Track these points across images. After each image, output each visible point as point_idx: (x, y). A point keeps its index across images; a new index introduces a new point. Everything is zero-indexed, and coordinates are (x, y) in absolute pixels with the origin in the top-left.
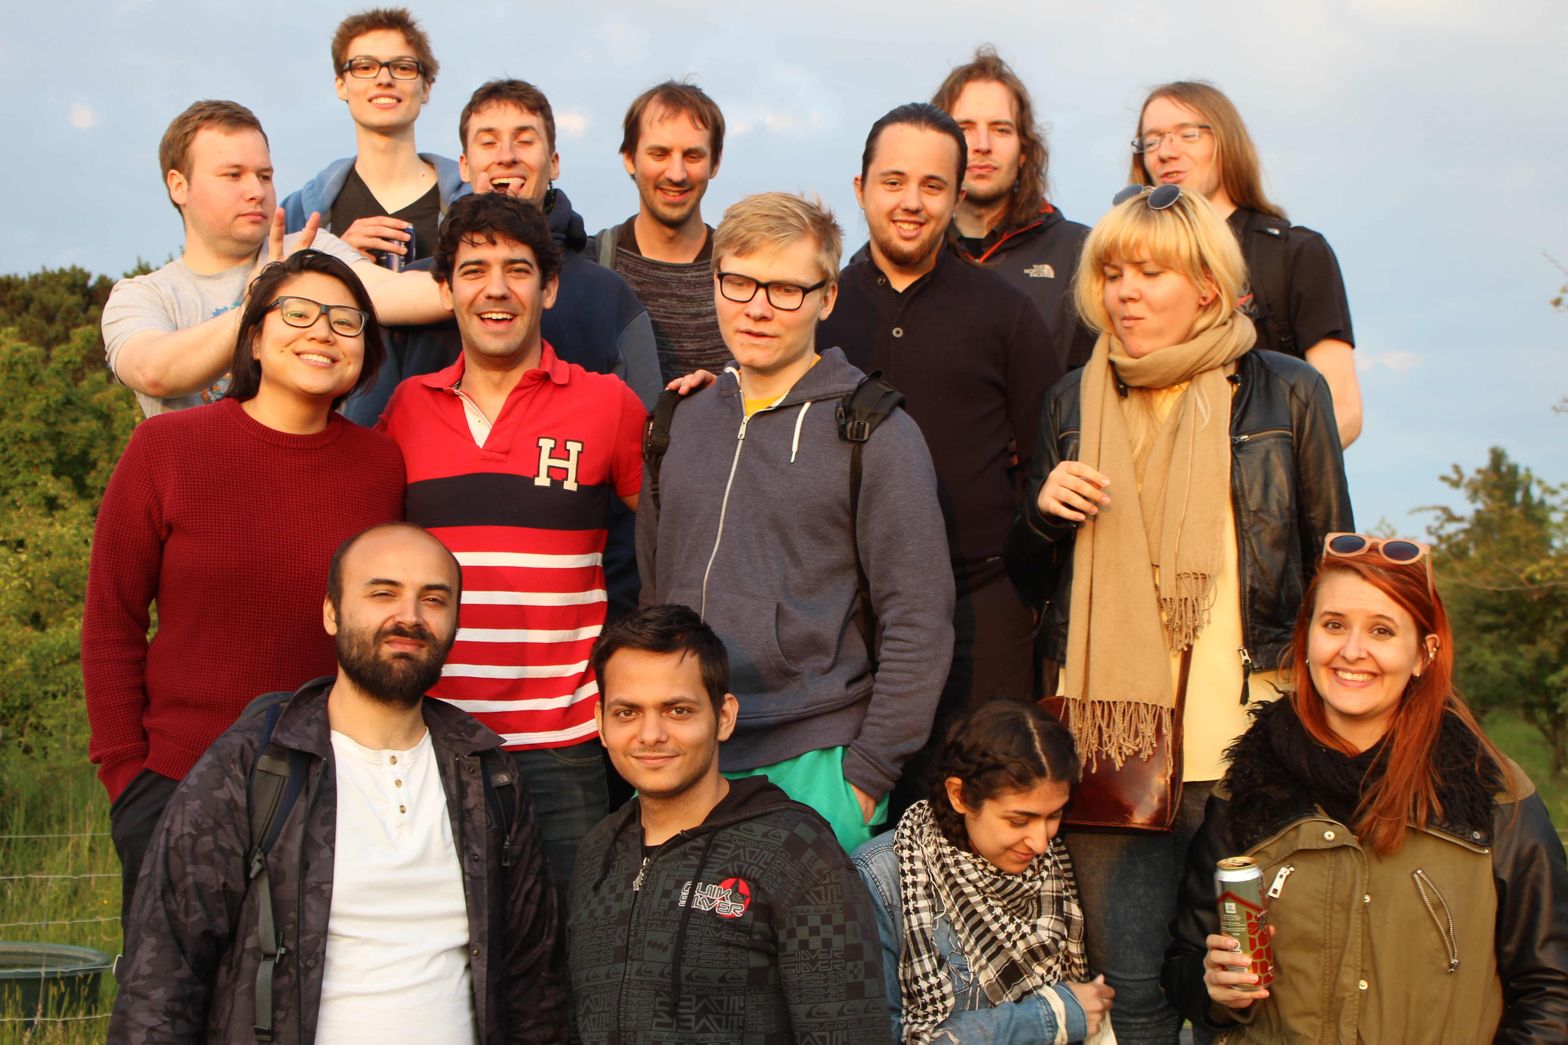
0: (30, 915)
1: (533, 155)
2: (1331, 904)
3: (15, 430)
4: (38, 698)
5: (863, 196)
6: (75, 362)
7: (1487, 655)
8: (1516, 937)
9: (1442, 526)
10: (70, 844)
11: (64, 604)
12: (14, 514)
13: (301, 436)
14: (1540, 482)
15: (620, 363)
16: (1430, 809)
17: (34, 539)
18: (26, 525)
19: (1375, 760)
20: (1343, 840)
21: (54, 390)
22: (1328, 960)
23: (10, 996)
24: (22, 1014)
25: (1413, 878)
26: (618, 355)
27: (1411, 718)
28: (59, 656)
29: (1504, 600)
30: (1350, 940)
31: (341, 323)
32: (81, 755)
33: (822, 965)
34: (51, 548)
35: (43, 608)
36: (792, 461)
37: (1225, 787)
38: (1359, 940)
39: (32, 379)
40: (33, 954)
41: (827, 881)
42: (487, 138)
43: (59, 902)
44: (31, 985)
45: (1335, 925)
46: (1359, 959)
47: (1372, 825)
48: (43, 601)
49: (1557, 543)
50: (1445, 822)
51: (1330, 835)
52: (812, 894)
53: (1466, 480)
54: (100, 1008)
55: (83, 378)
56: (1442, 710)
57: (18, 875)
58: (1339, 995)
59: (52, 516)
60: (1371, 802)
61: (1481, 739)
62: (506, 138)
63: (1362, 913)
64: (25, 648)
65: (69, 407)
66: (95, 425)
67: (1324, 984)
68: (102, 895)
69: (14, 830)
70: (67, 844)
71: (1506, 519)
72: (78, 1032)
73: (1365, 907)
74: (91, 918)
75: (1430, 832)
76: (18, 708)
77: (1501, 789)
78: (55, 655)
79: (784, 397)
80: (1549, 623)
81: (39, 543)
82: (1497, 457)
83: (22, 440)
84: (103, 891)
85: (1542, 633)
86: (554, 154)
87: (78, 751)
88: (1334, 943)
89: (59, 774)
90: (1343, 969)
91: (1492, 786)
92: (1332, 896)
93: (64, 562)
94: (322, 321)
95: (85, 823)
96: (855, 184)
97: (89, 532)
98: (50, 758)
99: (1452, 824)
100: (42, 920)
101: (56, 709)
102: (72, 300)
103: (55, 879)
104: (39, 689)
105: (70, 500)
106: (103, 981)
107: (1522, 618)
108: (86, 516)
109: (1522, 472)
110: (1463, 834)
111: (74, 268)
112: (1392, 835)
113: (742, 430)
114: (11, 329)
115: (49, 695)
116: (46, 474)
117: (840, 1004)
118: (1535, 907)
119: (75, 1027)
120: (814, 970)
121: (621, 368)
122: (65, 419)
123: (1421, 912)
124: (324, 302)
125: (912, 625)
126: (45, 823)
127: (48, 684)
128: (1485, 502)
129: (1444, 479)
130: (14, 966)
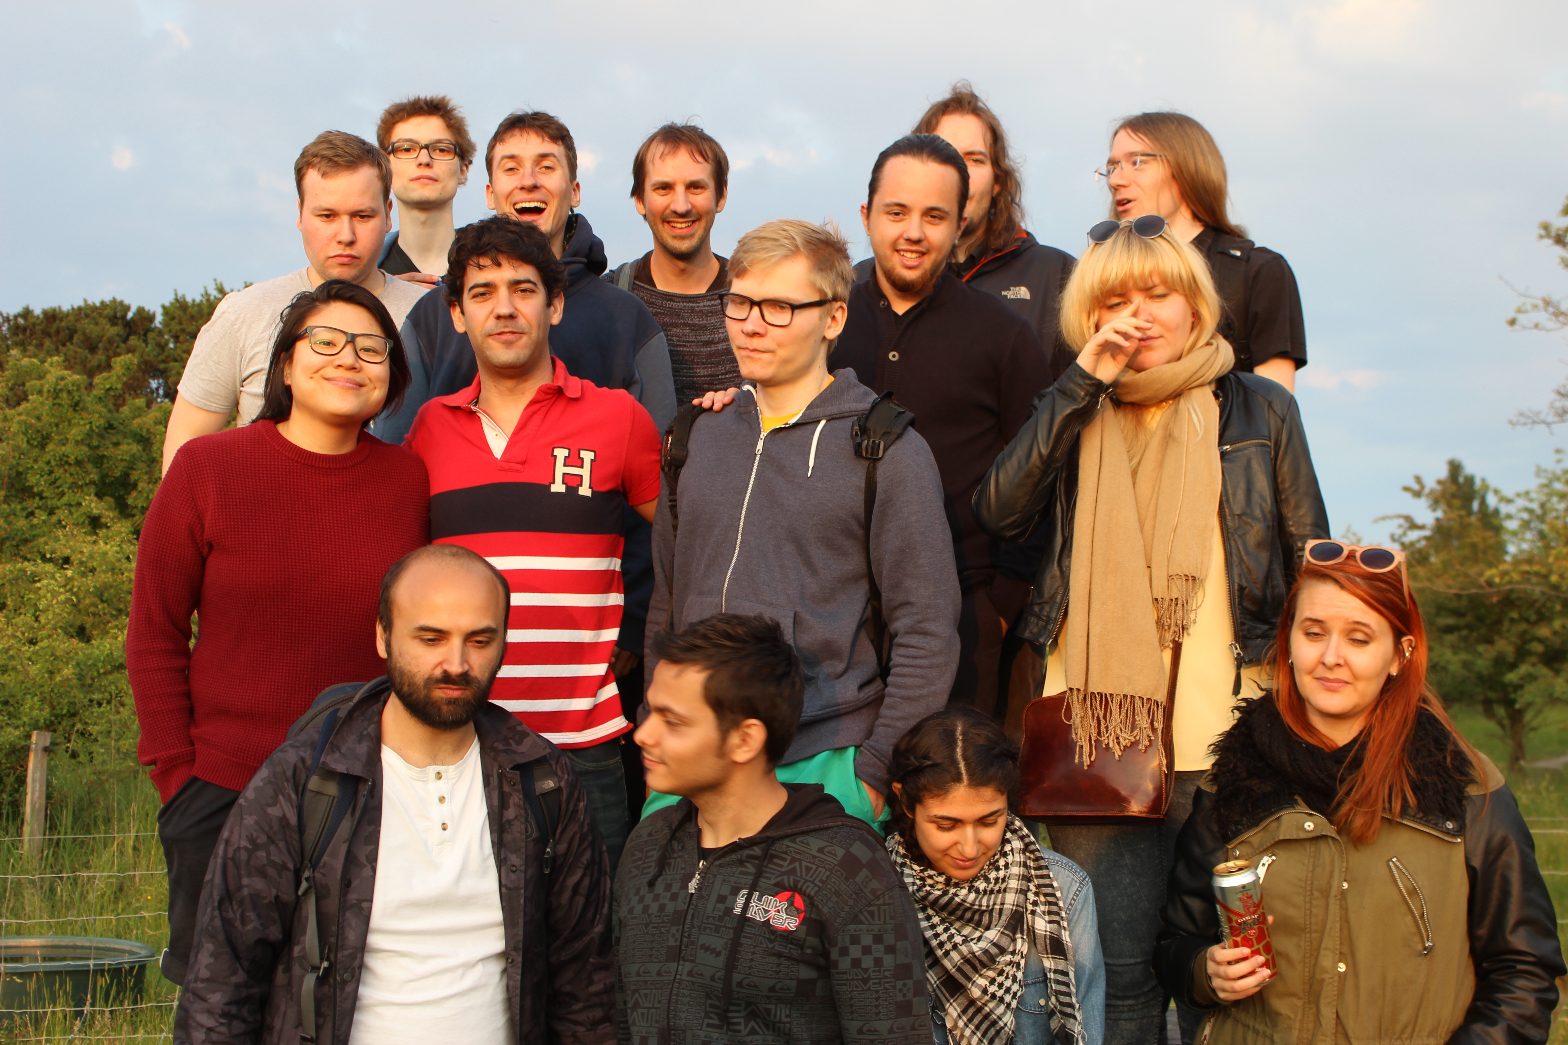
0: (79, 911)
1: (554, 181)
2: (1311, 890)
3: (61, 453)
4: (85, 706)
5: (868, 224)
6: (116, 389)
7: (1448, 654)
8: (1488, 921)
9: (1404, 534)
10: (116, 843)
11: (108, 617)
12: (60, 533)
13: (333, 456)
14: (1496, 492)
15: (636, 382)
16: (1405, 800)
17: (79, 556)
18: (72, 543)
19: (1351, 754)
20: (1322, 830)
21: (97, 416)
22: (1308, 944)
23: (60, 988)
24: (72, 1004)
25: (1389, 866)
26: (634, 375)
27: (1388, 714)
28: (104, 667)
29: (1464, 602)
30: (1329, 925)
31: (367, 350)
32: (125, 759)
33: (874, 983)
34: (95, 564)
35: (88, 621)
36: (809, 475)
37: (1211, 780)
38: (1338, 925)
39: (76, 406)
40: (82, 947)
41: (881, 901)
42: (511, 164)
43: (106, 898)
44: (80, 977)
45: (1314, 911)
46: (1338, 943)
47: (1349, 815)
48: (88, 614)
49: (1512, 549)
50: (1419, 812)
51: (1309, 825)
52: (865, 913)
53: (1427, 490)
54: (146, 998)
55: (124, 404)
56: (1417, 707)
57: (67, 873)
58: (1318, 976)
59: (97, 534)
60: (1348, 794)
61: (1454, 734)
62: (528, 164)
63: (1340, 899)
64: (72, 659)
65: (112, 431)
66: (135, 448)
67: (1304, 967)
68: (146, 891)
69: (63, 830)
70: (113, 844)
71: (1465, 527)
72: (125, 1020)
73: (1343, 893)
74: (136, 913)
75: (1405, 822)
76: (65, 715)
77: (1472, 781)
78: (100, 665)
79: (800, 415)
80: (1506, 624)
81: (84, 559)
82: (1455, 468)
83: (67, 463)
84: (147, 887)
85: (1499, 633)
86: (575, 183)
87: (122, 756)
88: (1314, 928)
89: (104, 778)
90: (1322, 952)
91: (1464, 778)
92: (1312, 883)
93: (108, 578)
94: (349, 349)
95: (129, 824)
96: (862, 212)
97: (133, 549)
98: (95, 762)
99: (1426, 814)
100: (90, 915)
101: (101, 716)
102: (113, 331)
103: (102, 876)
104: (85, 697)
105: (112, 519)
106: (148, 972)
107: (1481, 619)
108: (128, 534)
109: (1478, 483)
110: (1436, 824)
111: (114, 301)
112: (1368, 825)
113: (760, 446)
114: (55, 359)
115: (95, 702)
116: (89, 495)
117: (891, 1022)
118: (1505, 893)
119: (122, 1016)
120: (865, 988)
121: (636, 388)
122: (108, 443)
123: (1396, 897)
124: (350, 331)
125: (925, 633)
126: (92, 823)
127: (93, 693)
128: (1444, 512)
129: (1406, 489)
130: (64, 959)
